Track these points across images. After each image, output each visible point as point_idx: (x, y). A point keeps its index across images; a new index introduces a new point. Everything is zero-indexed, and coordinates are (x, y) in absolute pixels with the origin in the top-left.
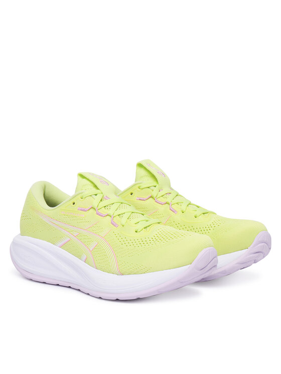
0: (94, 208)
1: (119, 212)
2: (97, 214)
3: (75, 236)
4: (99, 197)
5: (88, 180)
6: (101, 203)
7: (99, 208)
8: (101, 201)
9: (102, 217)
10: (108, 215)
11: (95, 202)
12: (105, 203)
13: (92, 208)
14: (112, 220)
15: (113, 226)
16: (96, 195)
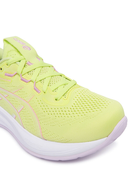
0: (19, 75)
1: (40, 77)
2: (22, 80)
3: (5, 97)
4: (23, 63)
5: (12, 46)
6: (25, 68)
7: (22, 74)
8: (24, 66)
9: (26, 83)
10: (31, 81)
11: (19, 68)
12: (28, 68)
13: (17, 74)
14: (35, 85)
15: (35, 91)
16: (20, 61)
